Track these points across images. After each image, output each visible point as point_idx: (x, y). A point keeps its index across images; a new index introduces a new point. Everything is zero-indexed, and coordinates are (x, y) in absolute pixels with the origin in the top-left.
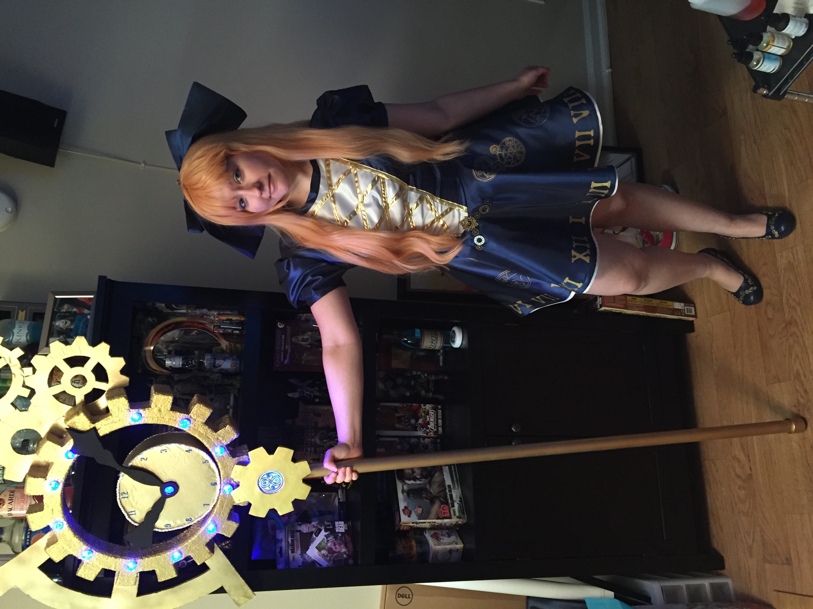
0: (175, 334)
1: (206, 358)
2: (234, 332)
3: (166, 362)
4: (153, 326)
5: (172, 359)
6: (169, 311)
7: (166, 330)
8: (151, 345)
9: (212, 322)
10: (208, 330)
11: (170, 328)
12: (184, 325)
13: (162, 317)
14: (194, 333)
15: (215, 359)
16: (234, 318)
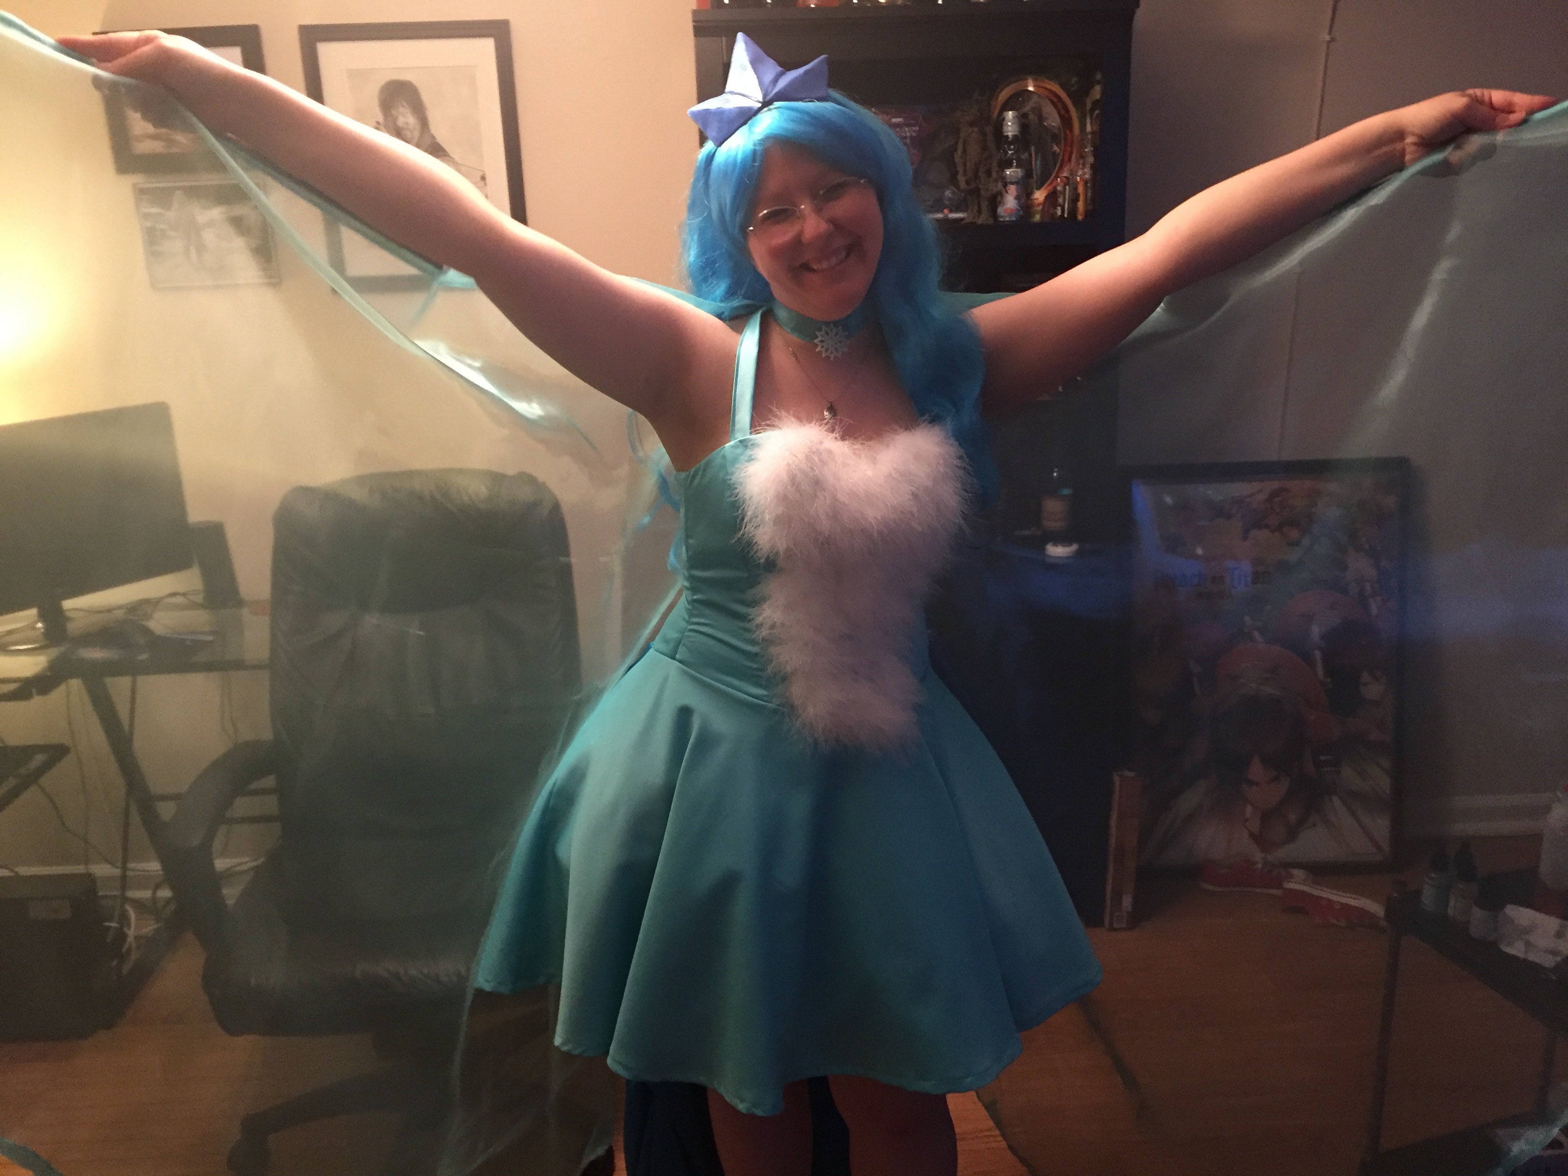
0: (1053, 120)
1: (1018, 170)
2: (1059, 208)
3: (1010, 113)
4: (1063, 86)
5: (1017, 120)
6: (1089, 106)
7: (1060, 105)
8: (1035, 86)
9: (1073, 173)
10: (1061, 168)
11: (1063, 112)
12: (1068, 132)
13: (1078, 97)
14: (1056, 148)
15: (1017, 183)
16: (1081, 205)
